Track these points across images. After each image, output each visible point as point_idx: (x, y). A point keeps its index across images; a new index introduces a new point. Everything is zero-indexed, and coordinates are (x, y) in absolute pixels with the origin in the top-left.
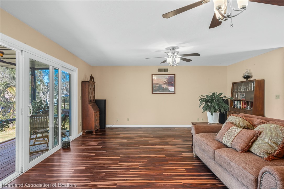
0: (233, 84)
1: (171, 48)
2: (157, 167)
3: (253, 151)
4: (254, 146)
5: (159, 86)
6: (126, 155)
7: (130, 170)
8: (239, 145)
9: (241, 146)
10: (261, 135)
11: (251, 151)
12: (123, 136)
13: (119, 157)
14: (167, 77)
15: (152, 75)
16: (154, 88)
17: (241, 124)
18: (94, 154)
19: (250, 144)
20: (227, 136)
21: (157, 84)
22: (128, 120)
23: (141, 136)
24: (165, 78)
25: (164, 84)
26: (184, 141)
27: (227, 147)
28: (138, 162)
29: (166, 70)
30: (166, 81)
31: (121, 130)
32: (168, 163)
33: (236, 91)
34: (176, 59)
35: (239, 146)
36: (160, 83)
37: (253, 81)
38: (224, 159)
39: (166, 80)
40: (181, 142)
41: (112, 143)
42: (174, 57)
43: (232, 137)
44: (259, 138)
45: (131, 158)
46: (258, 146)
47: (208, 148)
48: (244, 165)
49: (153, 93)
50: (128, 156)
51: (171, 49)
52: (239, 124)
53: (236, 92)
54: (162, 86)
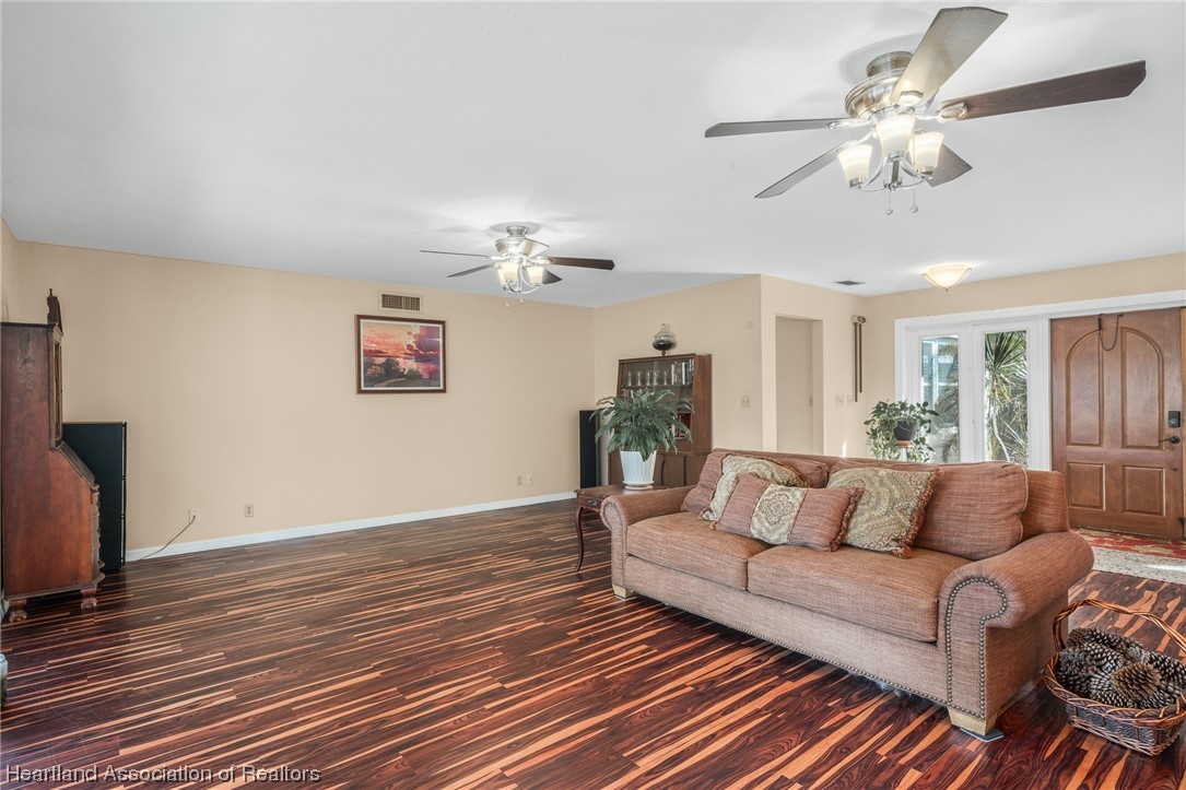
0: (623, 364)
1: (515, 228)
2: (559, 662)
3: (854, 543)
4: (855, 527)
5: (387, 361)
6: (390, 655)
7: (487, 707)
8: (819, 534)
9: (827, 533)
10: (865, 498)
11: (849, 542)
12: (274, 584)
13: (377, 674)
14: (416, 328)
15: (359, 317)
16: (365, 371)
17: (776, 476)
18: (230, 694)
19: (845, 524)
20: (764, 515)
21: (378, 353)
22: (249, 510)
23: (361, 571)
24: (409, 333)
25: (407, 357)
26: (533, 556)
27: (770, 546)
28: (476, 668)
29: (414, 303)
30: (414, 345)
31: (228, 562)
32: (576, 640)
33: (639, 384)
34: (528, 269)
35: (822, 536)
36: (390, 353)
37: (685, 358)
38: (801, 577)
39: (411, 341)
40: (524, 563)
41: (255, 624)
42: (524, 263)
43: (785, 515)
44: (859, 507)
45: (430, 662)
46: (865, 526)
47: (712, 558)
48: (881, 579)
49: (363, 388)
50: (409, 658)
51: (515, 233)
52: (773, 475)
53: (630, 388)
54: (397, 364)
